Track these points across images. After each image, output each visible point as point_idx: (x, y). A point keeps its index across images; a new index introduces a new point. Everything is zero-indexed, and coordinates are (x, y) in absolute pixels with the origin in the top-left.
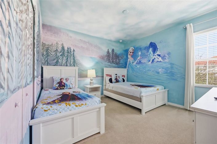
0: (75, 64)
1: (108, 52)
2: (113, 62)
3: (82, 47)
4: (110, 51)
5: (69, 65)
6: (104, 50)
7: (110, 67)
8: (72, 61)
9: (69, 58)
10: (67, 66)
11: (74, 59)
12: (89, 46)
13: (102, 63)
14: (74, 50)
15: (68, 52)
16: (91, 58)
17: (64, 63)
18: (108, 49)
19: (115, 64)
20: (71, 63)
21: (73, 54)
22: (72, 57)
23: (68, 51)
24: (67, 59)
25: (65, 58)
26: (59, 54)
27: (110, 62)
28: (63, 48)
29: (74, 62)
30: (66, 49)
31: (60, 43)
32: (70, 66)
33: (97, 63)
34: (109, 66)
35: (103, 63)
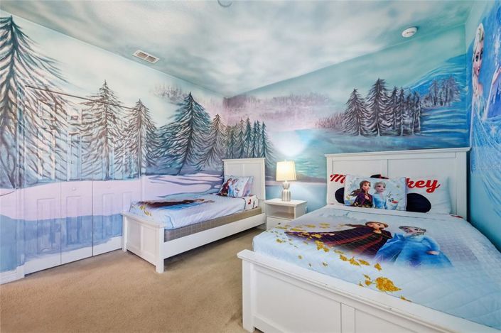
0: (266, 152)
1: (355, 100)
2: (377, 128)
3: (277, 113)
4: (365, 93)
5: (256, 155)
6: (339, 97)
7: (361, 149)
8: (261, 146)
9: (256, 142)
10: (254, 157)
11: (264, 142)
12: (293, 105)
13: (331, 142)
14: (264, 125)
15: (255, 132)
16: (298, 132)
17: (249, 152)
18: (355, 91)
19: (387, 137)
20: (260, 150)
21: (263, 132)
22: (261, 141)
23: (255, 129)
24: (254, 143)
25: (251, 144)
26: (244, 139)
27: (362, 132)
28: (249, 126)
29: (264, 148)
30: (252, 126)
31: (245, 120)
32: (259, 156)
33: (314, 143)
34: (360, 144)
35: (333, 140)
